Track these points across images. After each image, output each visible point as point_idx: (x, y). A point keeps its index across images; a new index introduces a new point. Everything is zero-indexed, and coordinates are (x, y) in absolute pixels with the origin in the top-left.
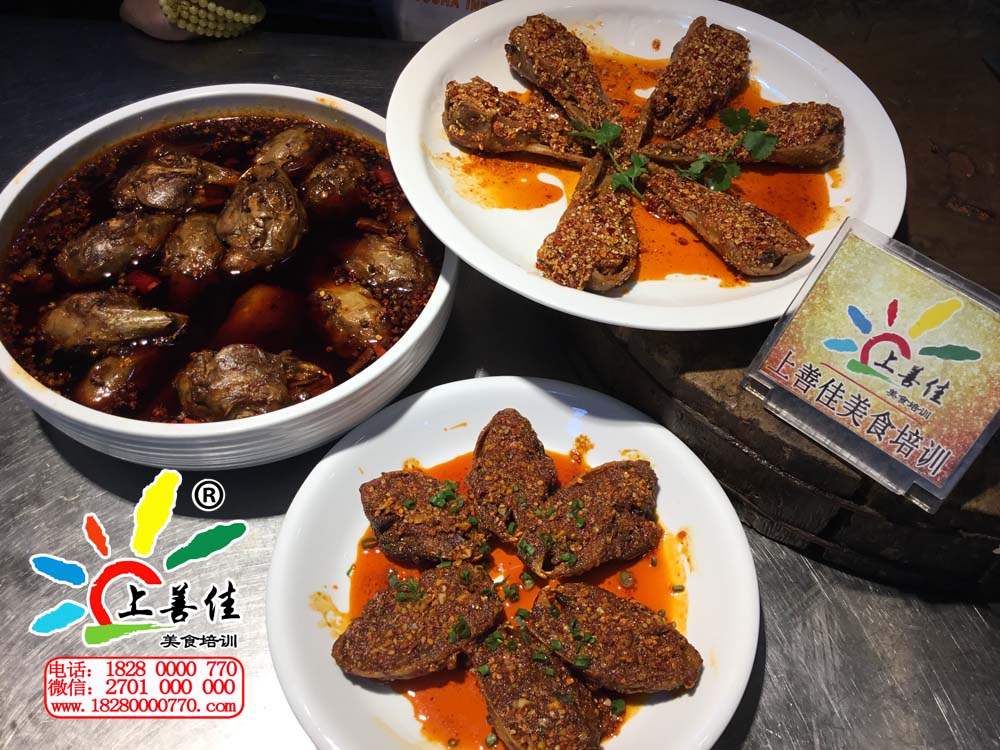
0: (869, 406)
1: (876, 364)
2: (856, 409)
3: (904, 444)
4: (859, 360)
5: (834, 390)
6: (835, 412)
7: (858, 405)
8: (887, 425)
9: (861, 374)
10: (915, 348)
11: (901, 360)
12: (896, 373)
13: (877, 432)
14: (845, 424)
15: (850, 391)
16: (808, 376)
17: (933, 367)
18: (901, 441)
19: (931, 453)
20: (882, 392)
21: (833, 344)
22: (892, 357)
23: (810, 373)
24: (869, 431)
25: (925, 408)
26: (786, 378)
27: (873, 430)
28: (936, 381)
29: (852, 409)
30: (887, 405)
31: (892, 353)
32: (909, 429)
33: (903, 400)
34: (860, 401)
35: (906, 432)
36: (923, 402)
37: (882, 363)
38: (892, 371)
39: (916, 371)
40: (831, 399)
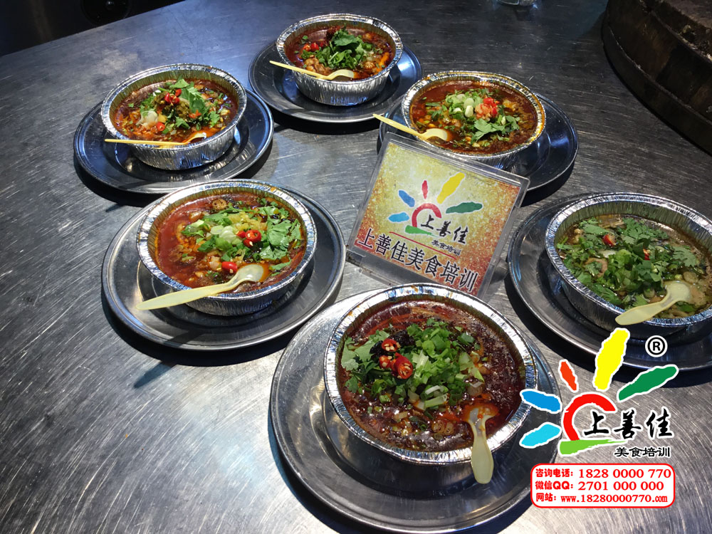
0: (423, 254)
1: (422, 225)
2: (416, 258)
3: (449, 275)
4: (411, 225)
5: (401, 248)
6: (405, 263)
7: (417, 255)
8: (437, 265)
9: (414, 234)
10: (443, 210)
11: (437, 220)
12: (435, 229)
13: (432, 271)
14: (412, 270)
15: (411, 247)
16: (384, 243)
17: (455, 220)
18: (447, 273)
19: (466, 277)
20: (430, 244)
21: (395, 218)
22: (431, 219)
23: (385, 240)
24: (427, 272)
25: (457, 248)
26: (371, 247)
27: (429, 270)
28: (459, 229)
29: (414, 259)
30: (434, 252)
31: (430, 216)
32: (450, 264)
33: (443, 245)
34: (418, 253)
35: (449, 266)
36: (455, 244)
37: (425, 224)
38: (432, 228)
39: (446, 225)
40: (400, 255)
